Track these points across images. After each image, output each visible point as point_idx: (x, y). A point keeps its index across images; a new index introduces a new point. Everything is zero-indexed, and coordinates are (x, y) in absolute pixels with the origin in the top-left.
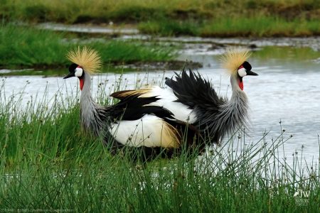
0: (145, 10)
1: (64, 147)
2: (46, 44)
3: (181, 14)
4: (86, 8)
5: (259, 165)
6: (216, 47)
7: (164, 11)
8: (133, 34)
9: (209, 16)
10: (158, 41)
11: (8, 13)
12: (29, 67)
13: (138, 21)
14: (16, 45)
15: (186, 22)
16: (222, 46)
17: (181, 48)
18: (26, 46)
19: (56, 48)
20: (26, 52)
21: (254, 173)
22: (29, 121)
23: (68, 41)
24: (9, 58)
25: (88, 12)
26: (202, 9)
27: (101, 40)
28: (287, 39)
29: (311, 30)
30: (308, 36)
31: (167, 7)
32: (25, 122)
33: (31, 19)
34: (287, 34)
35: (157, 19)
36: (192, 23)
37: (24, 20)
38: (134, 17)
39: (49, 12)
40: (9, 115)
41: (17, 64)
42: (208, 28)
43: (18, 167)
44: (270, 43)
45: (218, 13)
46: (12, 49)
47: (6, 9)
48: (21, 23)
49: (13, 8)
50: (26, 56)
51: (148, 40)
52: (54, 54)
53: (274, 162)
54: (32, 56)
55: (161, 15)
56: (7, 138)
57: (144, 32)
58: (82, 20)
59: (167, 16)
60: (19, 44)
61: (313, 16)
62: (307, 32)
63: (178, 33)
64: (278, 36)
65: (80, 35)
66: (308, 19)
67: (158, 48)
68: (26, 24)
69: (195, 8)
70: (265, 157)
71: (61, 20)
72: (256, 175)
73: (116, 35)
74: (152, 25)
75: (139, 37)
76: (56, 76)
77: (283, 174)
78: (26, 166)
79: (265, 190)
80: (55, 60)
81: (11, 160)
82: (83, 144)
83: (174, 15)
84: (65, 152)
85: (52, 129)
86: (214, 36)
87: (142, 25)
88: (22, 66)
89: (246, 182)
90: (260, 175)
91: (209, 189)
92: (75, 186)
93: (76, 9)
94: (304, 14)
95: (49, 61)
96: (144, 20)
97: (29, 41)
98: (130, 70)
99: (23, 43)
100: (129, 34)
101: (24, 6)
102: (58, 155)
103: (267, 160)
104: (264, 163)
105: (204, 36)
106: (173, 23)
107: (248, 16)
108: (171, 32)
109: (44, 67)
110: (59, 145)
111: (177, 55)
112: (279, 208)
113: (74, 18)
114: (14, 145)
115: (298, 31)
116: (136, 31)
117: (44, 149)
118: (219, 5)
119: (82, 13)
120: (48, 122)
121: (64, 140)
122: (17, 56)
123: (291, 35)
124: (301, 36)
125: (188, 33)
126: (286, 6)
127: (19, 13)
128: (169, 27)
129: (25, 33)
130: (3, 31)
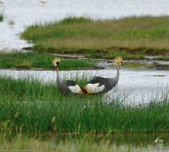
0: (86, 50)
3: (98, 51)
4: (67, 49)
6: (109, 62)
7: (93, 50)
9: (107, 52)
10: (90, 60)
12: (48, 67)
15: (100, 54)
16: (111, 62)
17: (98, 62)
18: (48, 61)
20: (48, 63)
21: (121, 103)
24: (42, 64)
25: (68, 50)
26: (105, 50)
27: (72, 59)
28: (132, 60)
30: (139, 59)
32: (47, 85)
33: (49, 52)
34: (132, 58)
35: (90, 53)
36: (102, 54)
38: (83, 52)
39: (55, 50)
40: (41, 83)
41: (44, 67)
42: (107, 56)
44: (127, 61)
45: (110, 51)
46: (43, 61)
47: (41, 49)
48: (46, 53)
49: (44, 48)
51: (87, 60)
53: (127, 100)
55: (91, 51)
56: (41, 90)
57: (86, 57)
58: (66, 53)
59: (93, 52)
60: (45, 60)
61: (141, 53)
63: (97, 57)
64: (129, 59)
65: (65, 58)
66: (139, 54)
67: (90, 62)
68: (48, 54)
69: (103, 49)
70: (124, 98)
71: (59, 52)
73: (77, 58)
74: (89, 55)
75: (84, 58)
77: (130, 104)
78: (47, 100)
79: (124, 109)
81: (42, 97)
83: (96, 51)
85: (55, 88)
86: (109, 59)
87: (85, 55)
88: (46, 67)
89: (118, 106)
90: (123, 104)
91: (106, 108)
92: (62, 106)
93: (64, 49)
94: (138, 52)
96: (86, 53)
97: (49, 59)
98: (81, 69)
99: (47, 60)
100: (81, 57)
101: (47, 48)
102: (57, 96)
104: (124, 100)
105: (105, 59)
106: (95, 54)
107: (120, 52)
108: (95, 57)
110: (58, 93)
111: (97, 65)
112: (129, 115)
113: (63, 52)
114: (43, 93)
115: (136, 58)
116: (83, 56)
117: (53, 94)
118: (110, 49)
119: (66, 50)
120: (54, 85)
122: (44, 64)
123: (134, 59)
124: (137, 59)
125: (100, 57)
126: (132, 49)
127: (45, 50)
128: (94, 55)
129: (47, 57)
130: (40, 56)
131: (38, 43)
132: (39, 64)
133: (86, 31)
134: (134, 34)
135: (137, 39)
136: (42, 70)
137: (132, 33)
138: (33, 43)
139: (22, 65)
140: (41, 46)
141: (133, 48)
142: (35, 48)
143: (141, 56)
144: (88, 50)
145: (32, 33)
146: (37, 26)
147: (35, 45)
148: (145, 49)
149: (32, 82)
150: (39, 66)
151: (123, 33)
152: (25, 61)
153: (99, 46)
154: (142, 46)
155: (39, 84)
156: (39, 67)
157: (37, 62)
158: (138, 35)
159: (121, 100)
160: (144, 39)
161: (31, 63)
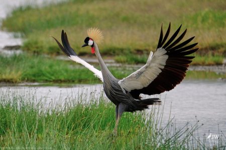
0: (118, 49)
1: (70, 129)
2: (61, 68)
3: (139, 51)
5: (184, 141)
7: (129, 49)
8: (111, 63)
10: (126, 67)
11: (38, 50)
12: (51, 81)
13: (114, 55)
14: (43, 68)
15: (142, 56)
18: (49, 70)
19: (67, 71)
20: (49, 73)
21: (181, 146)
22: (50, 113)
23: (74, 66)
24: (39, 76)
28: (201, 67)
29: (215, 62)
30: (213, 65)
31: (131, 47)
32: (48, 114)
33: (52, 53)
34: (201, 64)
35: (125, 54)
37: (48, 54)
38: (112, 53)
40: (39, 110)
41: (43, 80)
43: (44, 141)
46: (41, 71)
47: (37, 48)
48: (46, 56)
49: (42, 47)
50: (49, 75)
51: (120, 67)
52: (65, 74)
53: (193, 139)
54: (53, 75)
55: (127, 52)
56: (37, 123)
57: (118, 62)
59: (131, 52)
60: (45, 68)
61: (216, 54)
62: (212, 63)
63: (138, 62)
66: (213, 55)
67: (125, 71)
68: (49, 56)
70: (187, 136)
72: (182, 147)
74: (123, 58)
75: (115, 65)
76: (66, 87)
77: (198, 147)
78: (48, 140)
80: (66, 78)
81: (40, 136)
82: (82, 127)
83: (135, 52)
84: (71, 132)
85: (64, 118)
87: (117, 58)
88: (46, 81)
90: (184, 147)
93: (78, 48)
94: (210, 52)
95: (62, 78)
96: (118, 55)
97: (51, 67)
99: (47, 67)
101: (47, 46)
102: (67, 134)
103: (188, 138)
104: (186, 140)
106: (134, 56)
108: (133, 62)
109: (60, 82)
110: (68, 128)
114: (42, 127)
115: (207, 62)
116: (113, 61)
117: (59, 130)
120: (62, 114)
121: (71, 125)
122: (44, 75)
123: (203, 64)
124: (209, 65)
127: (45, 50)
128: (132, 59)
129: (48, 62)
130: (36, 61)
131: (32, 37)
132: (34, 76)
133: (117, 15)
134: (203, 21)
135: (209, 29)
136: (40, 86)
137: (200, 19)
138: (22, 37)
139: (4, 77)
140: (36, 43)
141: (202, 45)
142: (27, 47)
143: (216, 59)
144: (122, 50)
145: (20, 20)
146: (29, 8)
147: (26, 40)
148: (222, 46)
149: (23, 108)
150: (33, 78)
151: (184, 18)
152: (8, 71)
153: (142, 43)
154: (218, 42)
155: (33, 112)
156: (34, 81)
157: (30, 71)
158: (210, 21)
159: (181, 139)
160: (221, 29)
161: (20, 73)
